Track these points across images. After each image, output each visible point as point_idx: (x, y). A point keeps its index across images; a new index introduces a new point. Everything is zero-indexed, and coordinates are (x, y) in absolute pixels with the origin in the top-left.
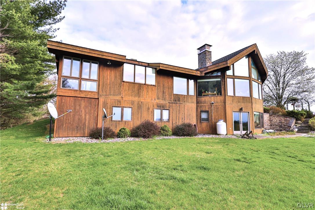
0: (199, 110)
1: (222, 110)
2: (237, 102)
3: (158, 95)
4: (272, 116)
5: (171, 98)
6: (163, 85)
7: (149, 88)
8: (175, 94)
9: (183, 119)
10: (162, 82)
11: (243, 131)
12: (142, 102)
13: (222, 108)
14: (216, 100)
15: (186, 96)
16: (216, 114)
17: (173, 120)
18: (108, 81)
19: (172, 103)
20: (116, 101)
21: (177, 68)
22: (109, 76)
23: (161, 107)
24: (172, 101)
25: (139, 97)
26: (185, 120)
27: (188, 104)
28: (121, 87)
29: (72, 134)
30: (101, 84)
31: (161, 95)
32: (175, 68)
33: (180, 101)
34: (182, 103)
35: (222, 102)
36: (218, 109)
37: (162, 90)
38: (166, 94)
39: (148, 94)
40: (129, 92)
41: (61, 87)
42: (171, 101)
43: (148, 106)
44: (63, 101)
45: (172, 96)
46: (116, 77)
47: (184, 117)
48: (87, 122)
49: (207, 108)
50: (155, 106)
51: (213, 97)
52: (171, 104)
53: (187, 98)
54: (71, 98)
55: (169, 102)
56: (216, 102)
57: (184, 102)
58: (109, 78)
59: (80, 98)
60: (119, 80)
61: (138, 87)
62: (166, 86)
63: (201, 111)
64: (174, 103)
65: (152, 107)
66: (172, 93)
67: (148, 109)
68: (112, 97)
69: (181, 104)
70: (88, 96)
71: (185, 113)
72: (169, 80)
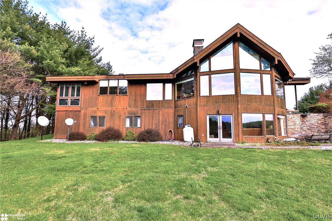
0: (176, 115)
1: (194, 114)
2: (213, 102)
3: (129, 103)
4: (327, 117)
5: (143, 105)
6: (135, 94)
7: (121, 98)
8: (148, 101)
9: (157, 125)
10: (134, 91)
11: (223, 138)
12: (114, 111)
13: (194, 111)
14: (189, 103)
15: (161, 102)
16: (189, 119)
17: (145, 126)
18: (88, 97)
19: (145, 110)
20: (93, 112)
21: (143, 76)
22: (88, 93)
23: (133, 114)
24: (145, 108)
25: (112, 107)
26: (159, 125)
27: (163, 109)
28: (97, 100)
29: (64, 137)
30: (82, 100)
31: (132, 103)
32: (141, 76)
33: (154, 106)
34: (156, 108)
35: (195, 104)
36: (191, 112)
37: (134, 99)
38: (138, 101)
39: (120, 103)
40: (103, 104)
41: (58, 105)
42: (143, 108)
43: (119, 114)
44: (59, 114)
45: (145, 103)
46: (93, 93)
47: (158, 123)
48: (73, 129)
49: (182, 112)
50: (126, 114)
51: (187, 100)
52: (143, 111)
53: (162, 103)
54: (64, 112)
55: (141, 109)
56: (189, 105)
57: (159, 107)
58: (88, 94)
59: (69, 112)
60: (96, 95)
61: (111, 98)
62: (138, 94)
63: (178, 116)
64: (147, 110)
65: (123, 114)
66: (145, 101)
67: (120, 116)
68: (90, 109)
69: (154, 110)
70: (74, 109)
71: (159, 119)
72: (141, 88)
